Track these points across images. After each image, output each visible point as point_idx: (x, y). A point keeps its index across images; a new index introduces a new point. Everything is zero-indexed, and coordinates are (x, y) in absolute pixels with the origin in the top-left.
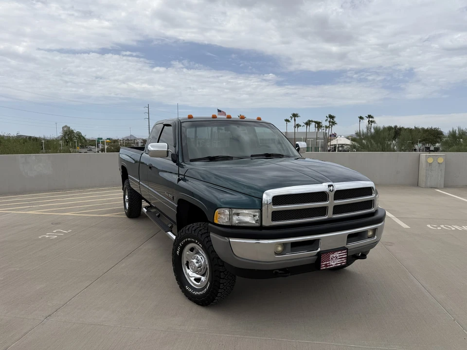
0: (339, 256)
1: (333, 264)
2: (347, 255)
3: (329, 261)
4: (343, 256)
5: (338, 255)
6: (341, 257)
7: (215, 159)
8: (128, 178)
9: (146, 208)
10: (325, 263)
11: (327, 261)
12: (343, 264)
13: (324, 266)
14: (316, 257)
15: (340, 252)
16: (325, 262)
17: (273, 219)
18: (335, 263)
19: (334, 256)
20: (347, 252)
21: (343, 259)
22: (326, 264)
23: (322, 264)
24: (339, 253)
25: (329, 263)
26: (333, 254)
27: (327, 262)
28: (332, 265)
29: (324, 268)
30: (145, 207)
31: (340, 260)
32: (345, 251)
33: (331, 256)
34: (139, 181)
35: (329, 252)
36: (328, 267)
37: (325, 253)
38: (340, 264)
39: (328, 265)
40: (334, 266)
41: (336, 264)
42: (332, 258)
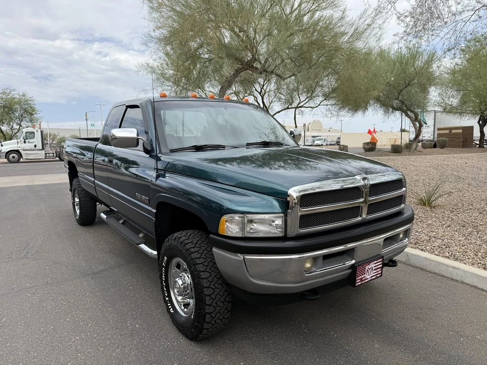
0: (375, 267)
1: (368, 277)
2: (382, 264)
3: (365, 274)
4: (378, 267)
5: (373, 266)
6: (376, 267)
7: (202, 149)
8: (77, 177)
9: (106, 213)
10: (360, 277)
11: (363, 275)
12: (378, 276)
13: (359, 281)
14: (350, 271)
15: (376, 262)
16: (360, 276)
17: (302, 226)
19: (370, 267)
20: (383, 261)
21: (378, 270)
22: (361, 279)
23: (357, 279)
24: (375, 264)
25: (365, 277)
26: (369, 264)
27: (363, 276)
28: (367, 279)
29: (360, 283)
30: (103, 213)
31: (375, 271)
32: (380, 260)
33: (367, 268)
34: (93, 180)
35: (365, 263)
36: (364, 282)
37: (360, 265)
38: (375, 277)
39: (363, 279)
40: (369, 280)
41: (371, 277)
42: (367, 270)
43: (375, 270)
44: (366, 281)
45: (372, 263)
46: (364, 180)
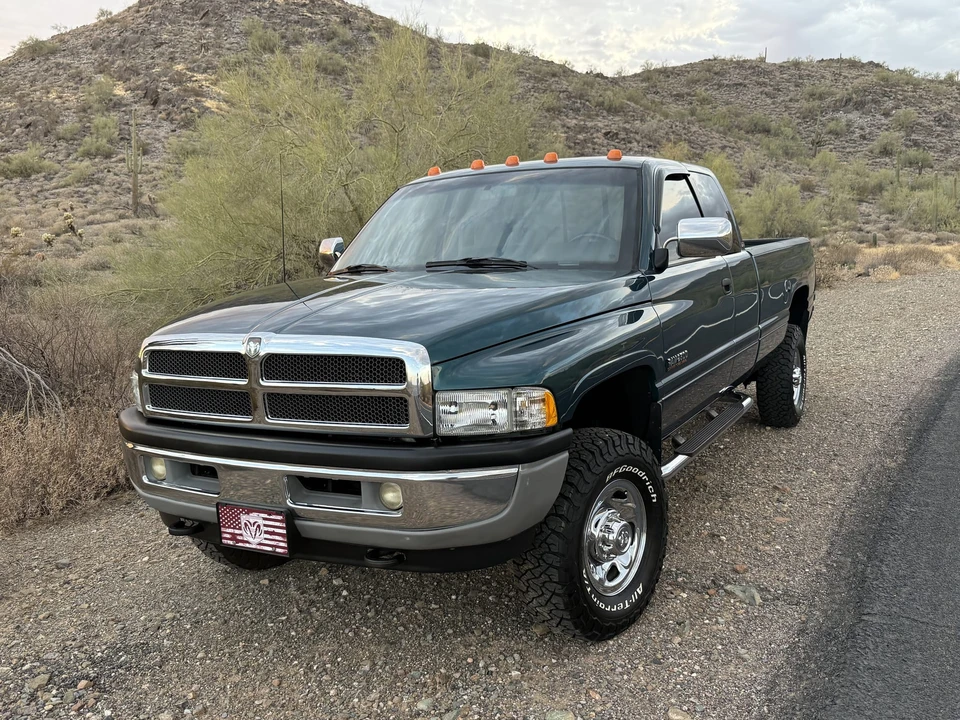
0: (265, 525)
1: (251, 540)
2: (286, 529)
3: (240, 529)
4: (277, 531)
6: (266, 529)
10: (230, 530)
11: (235, 528)
12: (278, 550)
13: (228, 536)
15: (266, 516)
16: (230, 527)
18: (257, 540)
19: (252, 521)
20: (286, 522)
21: (277, 538)
22: (233, 534)
23: (223, 529)
24: (265, 519)
25: (241, 535)
26: (248, 514)
27: (237, 532)
28: (247, 542)
29: (232, 543)
31: (269, 536)
32: (279, 518)
33: (244, 518)
35: (238, 507)
36: (240, 544)
37: (226, 505)
38: (271, 549)
39: (239, 538)
40: (254, 546)
41: (260, 544)
42: (246, 524)
43: (266, 532)
44: (247, 545)
45: (255, 514)
46: (251, 343)
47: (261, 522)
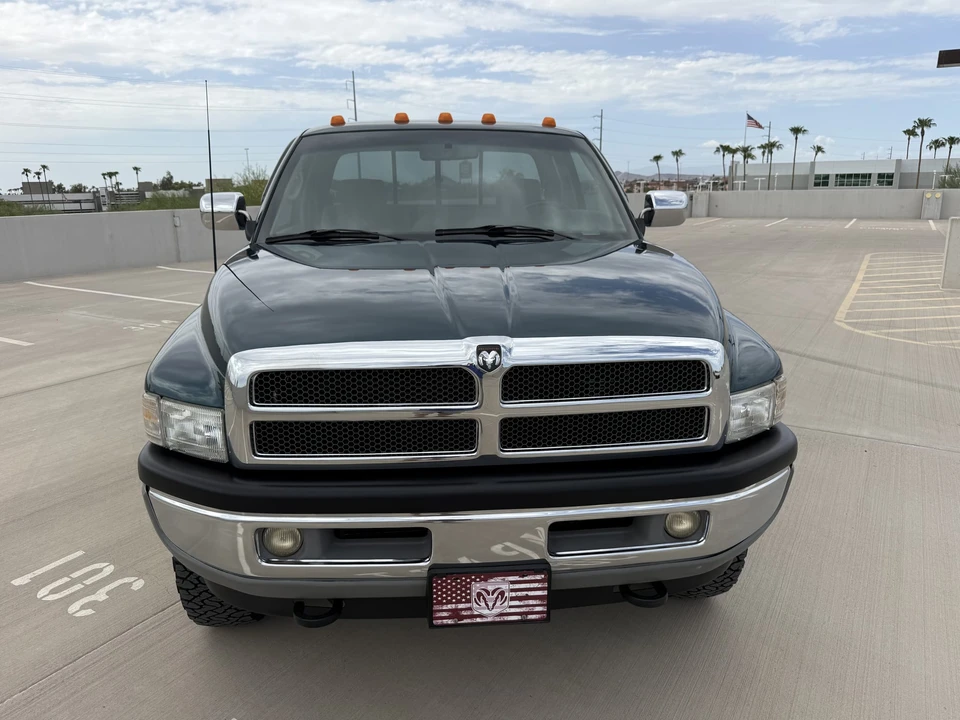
0: (512, 590)
1: (486, 612)
2: (548, 589)
3: (469, 601)
4: (531, 593)
6: (519, 594)
10: (449, 607)
11: (460, 602)
12: (530, 617)
13: (445, 614)
14: (423, 584)
15: (517, 578)
16: (450, 602)
17: (256, 447)
18: (496, 611)
19: (490, 588)
20: (549, 580)
21: (531, 602)
22: (456, 610)
23: (436, 607)
24: (513, 582)
25: (470, 609)
26: (486, 580)
27: (461, 606)
28: (481, 616)
29: (450, 622)
31: (517, 603)
32: (538, 577)
33: (477, 587)
35: (468, 574)
36: (465, 621)
37: (446, 575)
38: (519, 618)
39: (464, 613)
40: (489, 619)
41: (502, 615)
42: (479, 594)
43: (512, 599)
44: (479, 620)
45: (499, 579)
46: (484, 353)
47: (505, 587)
